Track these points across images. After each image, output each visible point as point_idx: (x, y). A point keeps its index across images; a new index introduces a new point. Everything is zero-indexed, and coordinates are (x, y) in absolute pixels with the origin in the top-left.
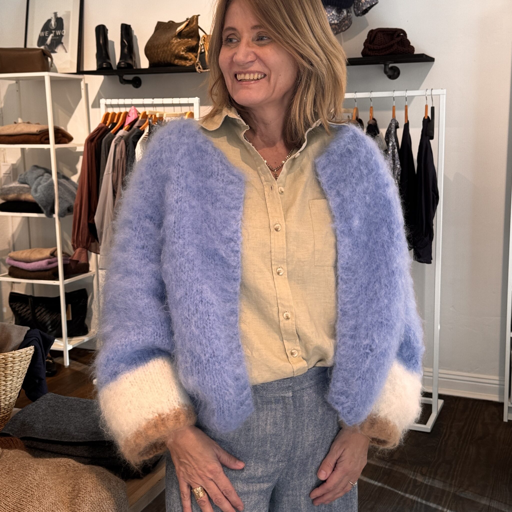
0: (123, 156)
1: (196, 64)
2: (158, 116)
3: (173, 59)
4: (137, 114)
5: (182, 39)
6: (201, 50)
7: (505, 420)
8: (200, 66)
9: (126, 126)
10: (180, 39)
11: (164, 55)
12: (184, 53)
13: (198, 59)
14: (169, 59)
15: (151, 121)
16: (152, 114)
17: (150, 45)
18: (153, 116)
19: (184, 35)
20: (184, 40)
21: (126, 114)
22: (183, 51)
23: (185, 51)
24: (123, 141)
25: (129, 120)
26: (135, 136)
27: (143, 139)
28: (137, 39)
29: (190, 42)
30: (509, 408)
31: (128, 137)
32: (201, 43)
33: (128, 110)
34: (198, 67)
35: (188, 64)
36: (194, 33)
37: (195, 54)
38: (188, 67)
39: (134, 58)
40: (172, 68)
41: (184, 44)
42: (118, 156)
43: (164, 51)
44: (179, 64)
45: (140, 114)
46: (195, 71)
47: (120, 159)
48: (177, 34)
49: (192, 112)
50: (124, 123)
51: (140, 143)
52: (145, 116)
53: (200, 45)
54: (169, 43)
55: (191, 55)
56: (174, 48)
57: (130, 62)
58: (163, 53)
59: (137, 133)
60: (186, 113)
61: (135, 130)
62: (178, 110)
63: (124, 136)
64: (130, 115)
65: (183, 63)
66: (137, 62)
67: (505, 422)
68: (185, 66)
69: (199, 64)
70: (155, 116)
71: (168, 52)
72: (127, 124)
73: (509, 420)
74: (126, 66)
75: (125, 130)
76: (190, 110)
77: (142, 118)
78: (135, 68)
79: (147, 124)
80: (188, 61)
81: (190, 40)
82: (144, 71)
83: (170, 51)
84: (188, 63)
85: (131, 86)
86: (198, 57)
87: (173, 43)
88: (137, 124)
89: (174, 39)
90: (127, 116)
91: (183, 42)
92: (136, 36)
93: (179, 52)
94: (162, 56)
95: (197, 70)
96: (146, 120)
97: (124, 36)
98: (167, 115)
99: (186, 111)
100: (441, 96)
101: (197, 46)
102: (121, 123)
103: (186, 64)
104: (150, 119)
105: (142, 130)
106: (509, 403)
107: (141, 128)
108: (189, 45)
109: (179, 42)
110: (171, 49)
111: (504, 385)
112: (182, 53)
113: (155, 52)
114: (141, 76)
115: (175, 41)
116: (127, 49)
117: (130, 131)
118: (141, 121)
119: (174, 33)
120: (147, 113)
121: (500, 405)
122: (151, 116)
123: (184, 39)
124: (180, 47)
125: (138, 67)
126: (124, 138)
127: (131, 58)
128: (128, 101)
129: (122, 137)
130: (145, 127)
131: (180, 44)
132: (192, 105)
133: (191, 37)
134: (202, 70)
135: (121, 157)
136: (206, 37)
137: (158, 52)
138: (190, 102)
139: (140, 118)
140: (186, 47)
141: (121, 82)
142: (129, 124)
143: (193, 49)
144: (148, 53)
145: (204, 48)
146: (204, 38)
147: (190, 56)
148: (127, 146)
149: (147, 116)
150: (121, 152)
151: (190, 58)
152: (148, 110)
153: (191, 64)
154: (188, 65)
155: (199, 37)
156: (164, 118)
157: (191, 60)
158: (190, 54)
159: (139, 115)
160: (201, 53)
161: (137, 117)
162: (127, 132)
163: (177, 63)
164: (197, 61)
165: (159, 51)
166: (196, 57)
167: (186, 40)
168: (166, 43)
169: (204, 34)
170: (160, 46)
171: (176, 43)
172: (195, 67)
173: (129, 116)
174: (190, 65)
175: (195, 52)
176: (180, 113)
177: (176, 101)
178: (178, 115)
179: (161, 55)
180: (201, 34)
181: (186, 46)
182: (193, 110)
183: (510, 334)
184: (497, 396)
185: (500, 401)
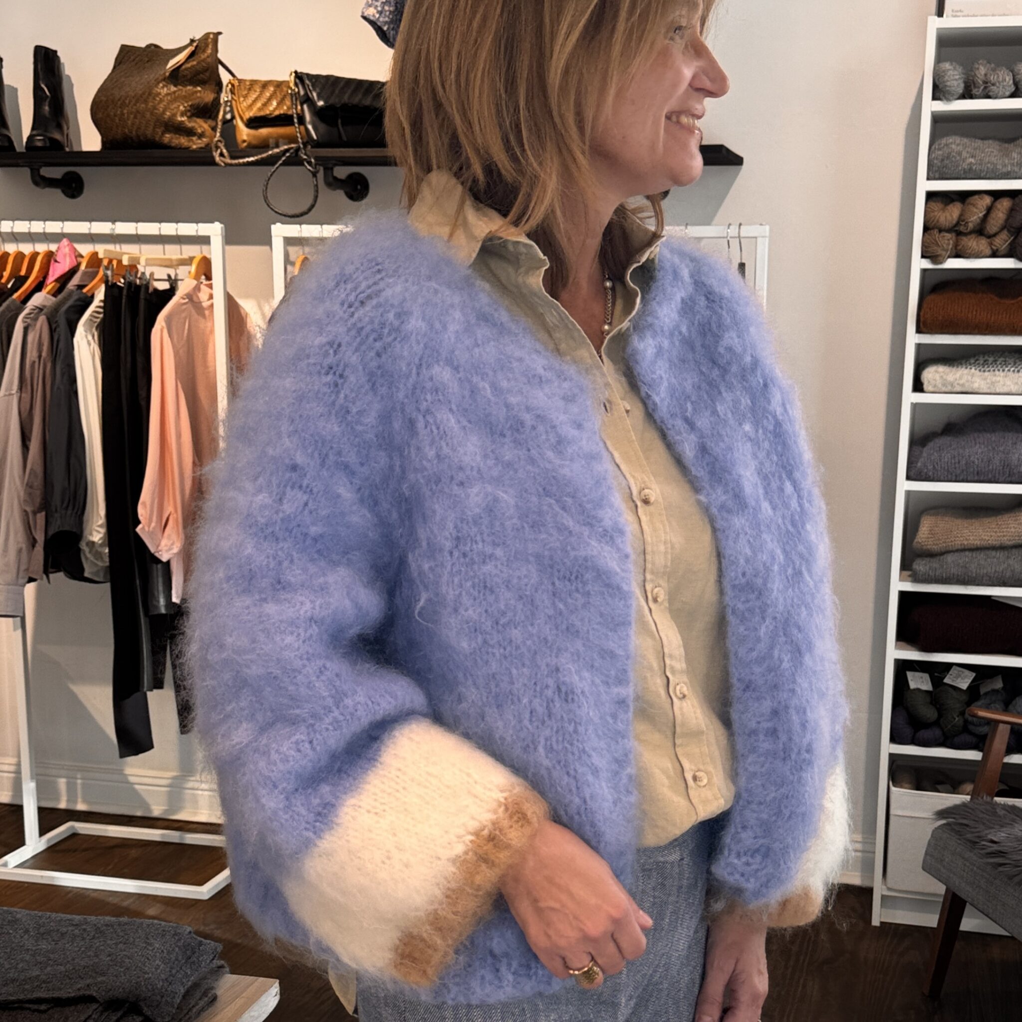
0: (44, 354)
1: (213, 146)
2: (125, 262)
3: (159, 131)
4: (76, 257)
5: (180, 87)
6: (225, 113)
7: (876, 922)
8: (225, 151)
9: (50, 285)
10: (175, 86)
11: (137, 121)
12: (184, 119)
13: (218, 134)
14: (149, 132)
15: (109, 273)
16: (112, 257)
17: (104, 99)
18: (115, 263)
19: (184, 76)
20: (184, 89)
21: (50, 256)
22: (182, 115)
23: (189, 114)
24: (42, 319)
25: (57, 270)
26: (70, 307)
27: (91, 315)
28: (71, 86)
29: (199, 94)
30: (884, 897)
31: (56, 309)
32: (224, 97)
33: (53, 247)
34: (219, 151)
35: (196, 144)
36: (207, 74)
37: (213, 124)
38: (194, 151)
39: (65, 127)
40: (157, 153)
41: (185, 98)
42: (32, 354)
43: (138, 112)
44: (173, 145)
45: (82, 257)
46: (213, 163)
47: (37, 360)
48: (167, 74)
49: (208, 256)
50: (45, 277)
51: (84, 325)
52: (95, 261)
53: (222, 101)
54: (150, 94)
55: (201, 125)
56: (161, 107)
57: (57, 136)
58: (135, 117)
59: (76, 301)
60: (191, 259)
61: (71, 293)
62: (173, 252)
63: (45, 306)
64: (58, 260)
65: (183, 141)
66: (71, 136)
67: (875, 927)
68: (187, 149)
69: (221, 145)
70: (120, 262)
71: (148, 115)
72: (51, 278)
73: (882, 923)
74: (48, 144)
75: (48, 293)
76: (202, 252)
77: (86, 267)
78: (67, 149)
79: (101, 280)
80: (194, 138)
81: (199, 89)
82: (89, 159)
83: (152, 114)
84: (195, 144)
85: (57, 194)
86: (219, 130)
87: (160, 94)
88: (75, 280)
89: (161, 85)
90: (52, 261)
91: (184, 93)
92: (68, 77)
93: (174, 115)
94: (133, 124)
95: (217, 159)
96: (97, 272)
97: (41, 76)
98: (147, 260)
99: (192, 255)
100: (759, 240)
101: (216, 103)
102: (37, 278)
103: (191, 144)
104: (107, 268)
105: (89, 295)
106: (884, 887)
107: (85, 290)
108: (197, 101)
109: (174, 92)
110: (155, 108)
111: (874, 853)
112: (179, 119)
113: (115, 115)
114: (82, 171)
115: (164, 90)
116: (50, 107)
117: (60, 297)
118: (85, 273)
119: (162, 73)
120: (101, 256)
121: (866, 893)
122: (110, 261)
123: (185, 86)
124: (175, 105)
125: (76, 149)
126: (45, 310)
127: (59, 127)
128: (53, 227)
129: (40, 309)
130: (96, 287)
131: (175, 99)
132: (205, 240)
133: (202, 83)
134: (228, 161)
135: (40, 357)
136: (236, 83)
137: (123, 114)
138: (201, 233)
139: (83, 267)
140: (191, 106)
141: (36, 183)
142: (56, 280)
143: (207, 111)
144: (100, 115)
145: (232, 111)
146: (233, 85)
147: (201, 126)
148: (52, 331)
149: (100, 261)
150: (40, 345)
151: (199, 131)
152: (101, 249)
153: (203, 145)
154: (194, 147)
155: (219, 84)
156: (141, 268)
157: (201, 136)
158: (200, 121)
159: (79, 259)
160: (225, 122)
161: (75, 263)
162: (54, 299)
163: (170, 141)
164: (216, 139)
165: (125, 111)
166: (214, 129)
167: (189, 88)
168: (144, 93)
169: (231, 77)
170: (127, 102)
171: (167, 94)
172: (211, 152)
173: (56, 261)
174: (201, 148)
175: (210, 117)
176: (179, 257)
177: (168, 229)
178: (175, 263)
179: (129, 122)
180: (225, 77)
181: (190, 103)
182: (210, 253)
183: (888, 748)
184: (858, 874)
185: (867, 884)
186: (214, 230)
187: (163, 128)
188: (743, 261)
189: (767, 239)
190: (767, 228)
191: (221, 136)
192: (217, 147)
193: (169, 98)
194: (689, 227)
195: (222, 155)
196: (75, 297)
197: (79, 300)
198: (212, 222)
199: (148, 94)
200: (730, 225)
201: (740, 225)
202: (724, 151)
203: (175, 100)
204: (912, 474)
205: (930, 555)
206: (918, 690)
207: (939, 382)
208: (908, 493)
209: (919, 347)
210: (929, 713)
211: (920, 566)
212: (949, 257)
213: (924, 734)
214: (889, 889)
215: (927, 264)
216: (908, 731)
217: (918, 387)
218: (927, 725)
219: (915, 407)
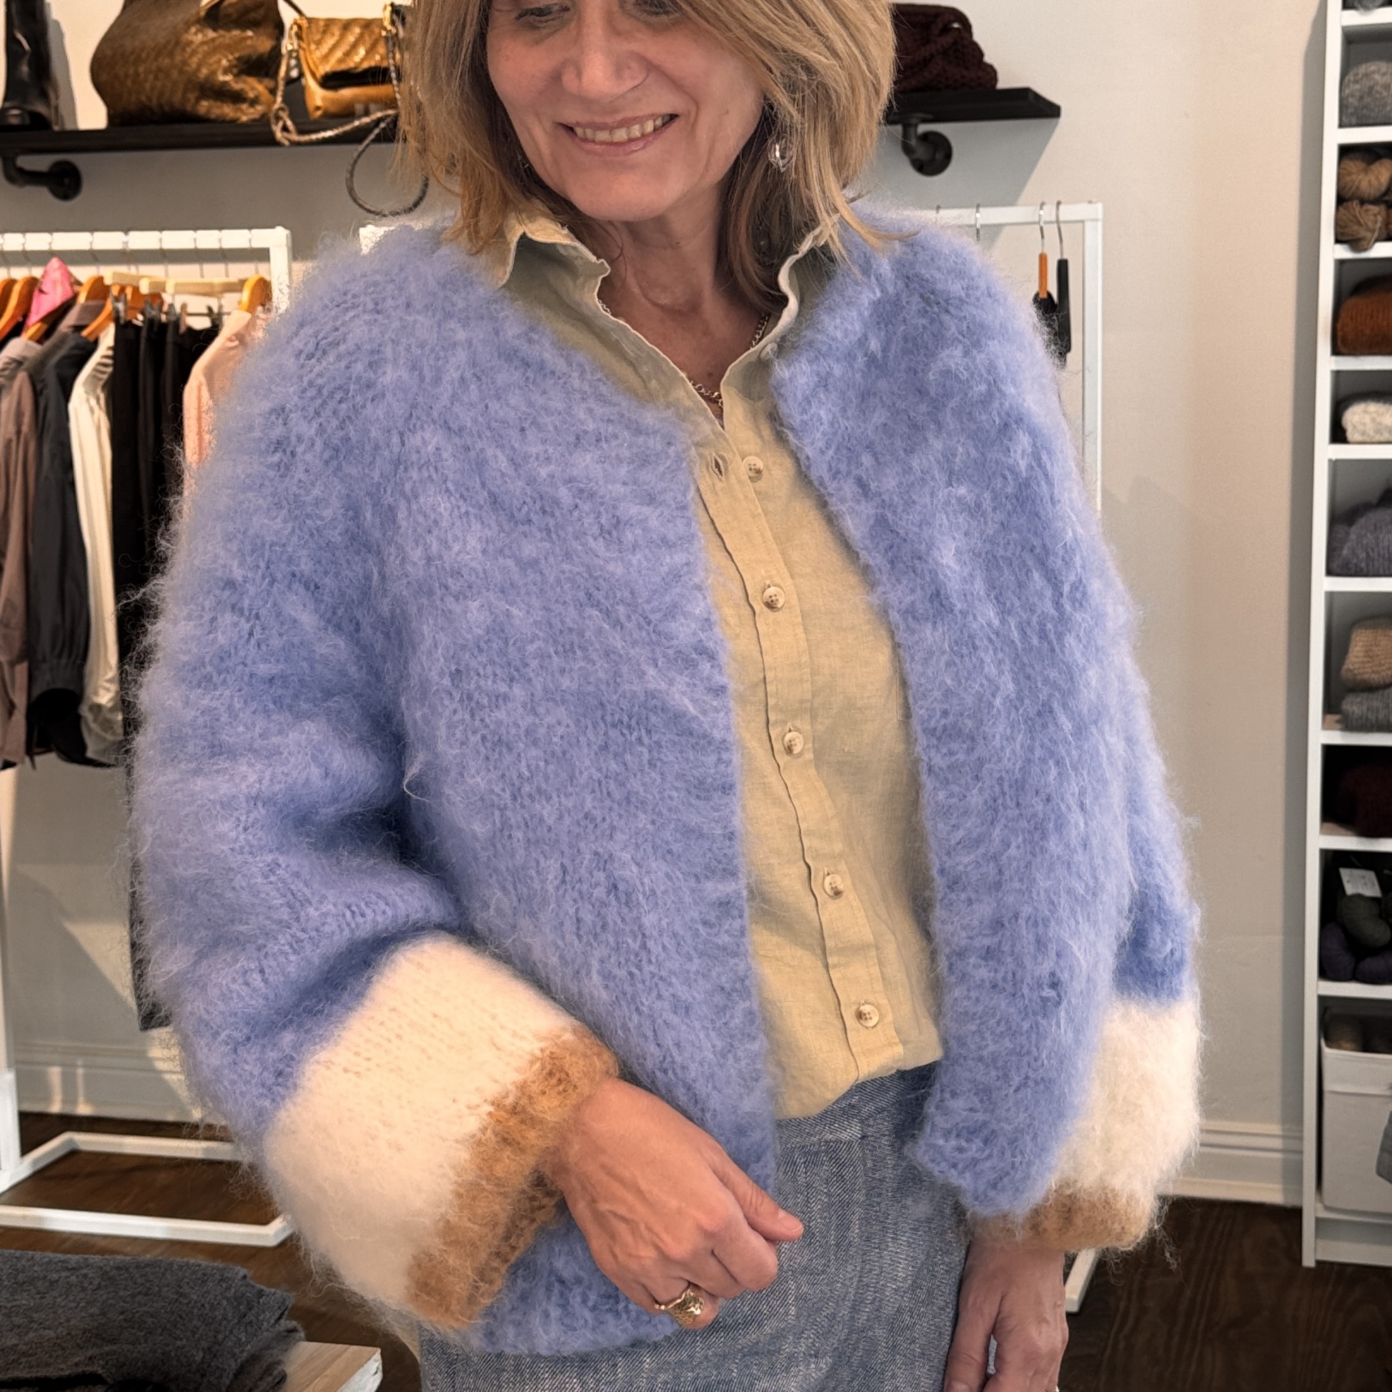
0: (25, 428)
1: (272, 115)
2: (145, 289)
3: (192, 97)
4: (72, 285)
5: (222, 32)
6: (289, 69)
7: (1308, 1261)
8: (289, 123)
9: (33, 327)
10: (215, 30)
11: (159, 84)
12: (228, 78)
13: (279, 99)
14: (177, 99)
15: (121, 306)
16: (124, 282)
17: (109, 52)
18: (129, 291)
19: (228, 16)
20: (228, 35)
21: (32, 286)
22: (226, 72)
23: (235, 71)
24: (22, 376)
25: (44, 305)
26: (64, 358)
27: (95, 370)
28: (61, 35)
29: (249, 42)
30: (1319, 1221)
31: (41, 362)
32: (288, 45)
33: (37, 272)
34: (281, 124)
35: (247, 114)
36: (262, 12)
37: (268, 82)
38: (245, 125)
39: (52, 95)
40: (189, 129)
41: (229, 48)
42: (7, 429)
43: (160, 70)
44: (213, 116)
45: (79, 283)
46: (272, 142)
47: (14, 438)
48: (203, 13)
49: (267, 278)
50: (26, 316)
51: (84, 384)
52: (99, 290)
53: (284, 51)
54: (177, 43)
55: (254, 86)
56: (194, 61)
57: (41, 108)
58: (156, 78)
59: (73, 348)
60: (242, 282)
61: (64, 338)
62: (215, 273)
63: (25, 358)
64: (45, 288)
65: (228, 110)
66: (63, 110)
67: (1309, 1269)
68: (233, 122)
69: (284, 115)
70: (136, 290)
71: (175, 74)
72: (34, 318)
73: (1319, 1263)
74: (27, 121)
75: (31, 338)
76: (257, 272)
77: (88, 298)
78: (56, 128)
79: (108, 318)
80: (244, 106)
81: (250, 33)
82: (90, 141)
83: (181, 72)
84: (245, 114)
85: (42, 194)
86: (280, 93)
87: (190, 43)
88: (71, 319)
89: (193, 30)
90: (36, 293)
91: (227, 41)
92: (57, 23)
93: (214, 73)
94: (153, 88)
95: (279, 135)
96: (102, 307)
97: (16, 21)
98: (177, 285)
99: (242, 277)
100: (1088, 224)
101: (275, 54)
102: (13, 317)
103: (238, 114)
104: (117, 299)
105: (92, 339)
106: (1320, 1205)
107: (85, 333)
108: (245, 52)
109: (213, 40)
110: (185, 63)
111: (1301, 1152)
112: (222, 78)
113: (127, 76)
114: (78, 159)
115: (197, 37)
116: (30, 65)
117: (48, 343)
118: (85, 308)
119: (193, 11)
120: (108, 281)
121: (1291, 1216)
122: (122, 290)
123: (229, 30)
124: (215, 58)
125: (69, 127)
126: (26, 364)
127: (44, 95)
128: (37, 241)
129: (18, 363)
130: (101, 328)
131: (215, 48)
132: (262, 255)
133: (254, 25)
134: (295, 137)
135: (19, 432)
136: (304, 23)
137: (137, 74)
138: (256, 245)
139: (82, 299)
140: (239, 59)
141: (11, 179)
142: (43, 320)
143: (263, 66)
144: (104, 77)
145: (299, 66)
146: (300, 27)
147: (253, 89)
148: (37, 394)
149: (107, 289)
150: (18, 415)
151: (251, 95)
152: (108, 273)
153: (256, 116)
154: (244, 118)
155: (279, 26)
156: (167, 298)
157: (254, 102)
158: (252, 81)
159: (77, 288)
160: (290, 81)
161: (70, 294)
162: (38, 347)
163: (208, 112)
164: (276, 106)
165: (141, 69)
166: (273, 92)
167: (236, 33)
168: (168, 42)
169: (296, 15)
170: (144, 55)
171: (203, 43)
172: (268, 124)
173: (41, 291)
174: (254, 120)
175: (267, 75)
176: (225, 280)
177: (208, 239)
178: (217, 289)
179: (148, 86)
180: (288, 15)
181: (237, 55)
182: (270, 274)
183: (1316, 988)
184: (1279, 1187)
185: (1291, 1202)
186: (276, 239)
187: (196, 94)
188: (1065, 257)
189: (1100, 224)
190: (1100, 206)
191: (284, 101)
192: (278, 118)
193: (206, 48)
194: (981, 209)
195: (285, 129)
196: (70, 343)
197: (76, 347)
198: (273, 227)
199: (176, 43)
200: (1042, 205)
201: (1059, 203)
202: (1031, 97)
203: (215, 50)
204: (1334, 566)
205: (1369, 688)
206: (1360, 896)
207: (1370, 428)
208: (1331, 597)
209: (1337, 375)
210: (1376, 931)
211: (1354, 705)
212: (1377, 240)
213: (1371, 964)
214: (1328, 1208)
215: (1344, 253)
216: (1346, 960)
217: (1338, 435)
218: (1376, 951)
219: (1335, 465)
